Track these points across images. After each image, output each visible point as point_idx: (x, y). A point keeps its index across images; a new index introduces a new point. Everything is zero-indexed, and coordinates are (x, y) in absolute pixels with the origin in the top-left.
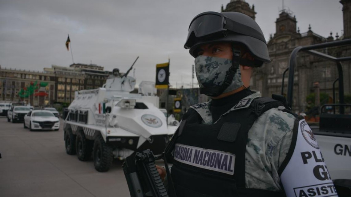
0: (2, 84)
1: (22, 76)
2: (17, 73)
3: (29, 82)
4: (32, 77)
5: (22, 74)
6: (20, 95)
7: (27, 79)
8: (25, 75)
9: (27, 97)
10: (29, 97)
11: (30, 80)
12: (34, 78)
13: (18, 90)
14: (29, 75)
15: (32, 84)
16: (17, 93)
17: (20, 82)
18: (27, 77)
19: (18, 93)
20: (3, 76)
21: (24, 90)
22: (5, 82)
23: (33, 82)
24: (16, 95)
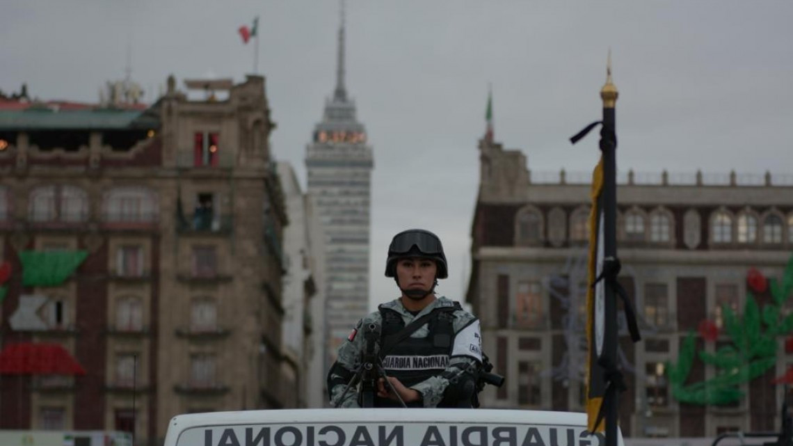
0: (545, 307)
1: (679, 231)
2: (648, 208)
3: (738, 276)
4: (759, 227)
5: (678, 212)
6: (675, 389)
7: (723, 246)
8: (706, 212)
9: (729, 402)
10: (746, 406)
11: (746, 255)
12: (772, 234)
13: (663, 347)
14: (735, 210)
15: (760, 290)
16: (651, 369)
17: (668, 277)
18: (721, 228)
19: (660, 369)
20: (548, 244)
21: (700, 342)
22: (565, 291)
23: (767, 272)
24: (650, 391)
